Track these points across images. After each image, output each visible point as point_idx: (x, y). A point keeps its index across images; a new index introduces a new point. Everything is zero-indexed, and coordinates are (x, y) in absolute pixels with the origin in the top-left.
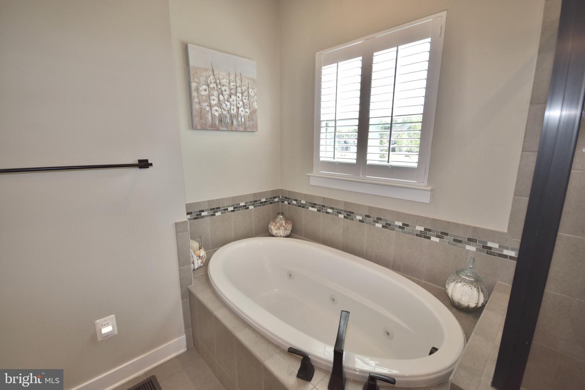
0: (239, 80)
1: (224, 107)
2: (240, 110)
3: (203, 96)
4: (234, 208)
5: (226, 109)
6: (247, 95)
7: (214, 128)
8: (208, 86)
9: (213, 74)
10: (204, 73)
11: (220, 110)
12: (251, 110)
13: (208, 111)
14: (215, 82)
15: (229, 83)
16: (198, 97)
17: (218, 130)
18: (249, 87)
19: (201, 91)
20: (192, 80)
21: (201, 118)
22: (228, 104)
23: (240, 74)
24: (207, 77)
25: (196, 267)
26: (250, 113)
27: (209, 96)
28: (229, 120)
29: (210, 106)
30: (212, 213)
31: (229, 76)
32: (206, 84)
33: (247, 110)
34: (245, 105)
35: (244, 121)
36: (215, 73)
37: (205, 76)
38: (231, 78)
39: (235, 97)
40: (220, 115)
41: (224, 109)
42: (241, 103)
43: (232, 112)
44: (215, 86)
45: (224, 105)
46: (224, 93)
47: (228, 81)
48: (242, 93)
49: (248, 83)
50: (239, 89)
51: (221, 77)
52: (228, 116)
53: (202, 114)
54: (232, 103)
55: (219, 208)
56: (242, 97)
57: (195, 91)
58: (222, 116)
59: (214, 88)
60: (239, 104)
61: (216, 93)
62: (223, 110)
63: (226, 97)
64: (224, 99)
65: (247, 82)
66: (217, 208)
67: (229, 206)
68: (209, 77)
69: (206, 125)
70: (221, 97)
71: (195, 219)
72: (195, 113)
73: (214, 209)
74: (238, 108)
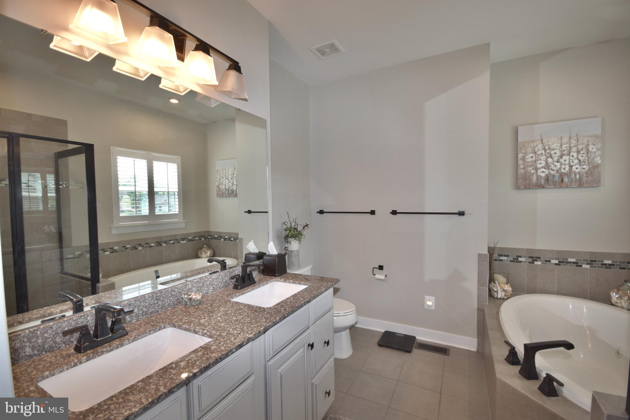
0: (575, 140)
1: (553, 168)
2: (574, 168)
3: (529, 162)
4: (559, 262)
5: (556, 169)
6: (585, 152)
7: (539, 186)
8: (535, 153)
9: (542, 143)
10: (532, 145)
11: (547, 170)
12: (590, 166)
13: (533, 174)
14: (544, 149)
15: (561, 146)
16: (524, 164)
17: (543, 187)
18: (589, 144)
19: (527, 159)
20: (519, 152)
21: (525, 179)
22: (558, 165)
23: (577, 135)
24: (534, 147)
25: (499, 297)
26: (589, 169)
27: (535, 161)
28: (558, 178)
29: (536, 169)
30: (530, 260)
31: (561, 140)
32: (534, 152)
33: (584, 167)
34: (582, 162)
35: (580, 177)
36: (543, 142)
37: (533, 146)
38: (563, 141)
39: (568, 157)
40: (547, 175)
41: (552, 170)
42: (576, 161)
43: (563, 171)
44: (543, 152)
45: (552, 166)
46: (553, 156)
47: (559, 145)
48: (578, 152)
49: (588, 141)
50: (574, 149)
51: (550, 143)
52: (557, 175)
53: (526, 177)
54: (564, 162)
55: (540, 258)
56: (578, 155)
57: (521, 160)
58: (549, 175)
59: (542, 154)
60: (573, 162)
61: (543, 158)
62: (550, 171)
63: (556, 159)
64: (554, 161)
65: (586, 139)
66: (536, 257)
67: (553, 259)
68: (537, 146)
69: (530, 185)
70: (550, 160)
71: (511, 261)
72: (519, 176)
73: (533, 257)
74: (571, 167)
